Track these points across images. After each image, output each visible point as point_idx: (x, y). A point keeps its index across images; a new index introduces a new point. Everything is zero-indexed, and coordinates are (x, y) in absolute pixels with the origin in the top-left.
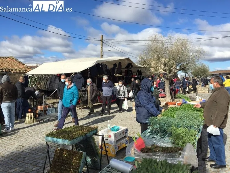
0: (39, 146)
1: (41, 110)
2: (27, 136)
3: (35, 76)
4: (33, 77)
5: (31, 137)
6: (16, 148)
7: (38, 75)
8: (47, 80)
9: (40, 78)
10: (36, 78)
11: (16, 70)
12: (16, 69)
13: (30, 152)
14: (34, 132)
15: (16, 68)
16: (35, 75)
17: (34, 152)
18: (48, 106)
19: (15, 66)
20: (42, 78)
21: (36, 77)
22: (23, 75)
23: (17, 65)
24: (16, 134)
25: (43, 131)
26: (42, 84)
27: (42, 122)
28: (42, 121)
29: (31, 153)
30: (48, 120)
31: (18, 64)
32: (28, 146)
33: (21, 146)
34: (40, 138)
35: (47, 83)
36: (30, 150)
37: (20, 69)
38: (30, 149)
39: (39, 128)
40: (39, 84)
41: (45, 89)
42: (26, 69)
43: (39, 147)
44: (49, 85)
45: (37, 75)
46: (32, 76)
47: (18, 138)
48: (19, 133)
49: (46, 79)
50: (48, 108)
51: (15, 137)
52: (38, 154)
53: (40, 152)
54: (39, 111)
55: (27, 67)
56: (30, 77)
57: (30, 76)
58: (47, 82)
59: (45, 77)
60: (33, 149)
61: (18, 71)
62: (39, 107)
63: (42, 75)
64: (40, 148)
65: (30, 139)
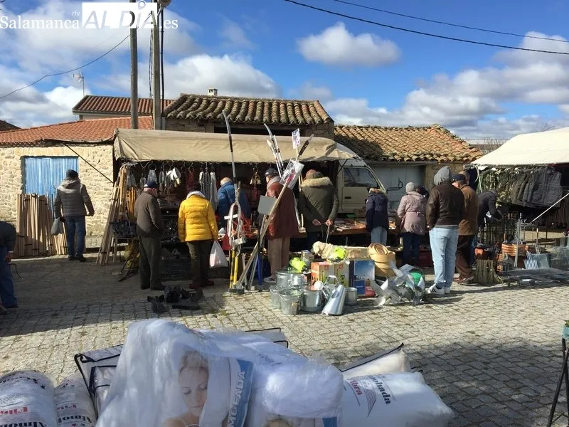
0: (518, 344)
1: (509, 256)
2: (484, 314)
3: (494, 169)
4: (489, 173)
5: (492, 318)
6: (463, 335)
7: (502, 168)
8: (525, 179)
9: (507, 174)
10: (496, 175)
11: (446, 155)
12: (445, 153)
13: (497, 354)
14: (498, 308)
15: (446, 150)
16: (494, 166)
17: (507, 356)
18: (529, 248)
19: (443, 146)
20: (513, 173)
21: (498, 173)
22: (464, 166)
23: (448, 144)
24: (456, 303)
25: (521, 308)
26: (511, 189)
27: (515, 286)
28: (515, 284)
29: (499, 357)
30: (530, 282)
31: (449, 142)
32: (491, 337)
33: (473, 333)
34: (518, 325)
35: (524, 187)
36: (497, 348)
37: (455, 154)
38: (496, 345)
39: (509, 300)
40: (503, 188)
41: (518, 203)
42: (468, 153)
43: (517, 347)
44: (530, 193)
45: (498, 167)
46: (486, 169)
47: (462, 313)
48: (462, 302)
49: (523, 177)
50: (528, 253)
51: (456, 310)
52: (519, 364)
53: (524, 360)
54: (505, 257)
55: (471, 148)
56: (480, 171)
57: (482, 168)
58: (527, 185)
59: (521, 173)
60: (504, 348)
61: (451, 158)
62: (504, 247)
63: (513, 167)
64: (520, 349)
65: (491, 322)
